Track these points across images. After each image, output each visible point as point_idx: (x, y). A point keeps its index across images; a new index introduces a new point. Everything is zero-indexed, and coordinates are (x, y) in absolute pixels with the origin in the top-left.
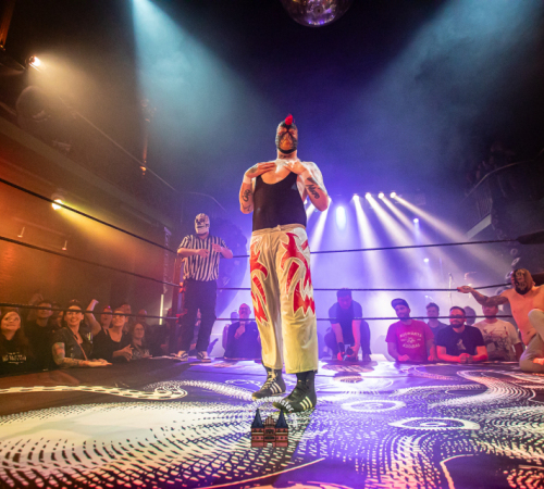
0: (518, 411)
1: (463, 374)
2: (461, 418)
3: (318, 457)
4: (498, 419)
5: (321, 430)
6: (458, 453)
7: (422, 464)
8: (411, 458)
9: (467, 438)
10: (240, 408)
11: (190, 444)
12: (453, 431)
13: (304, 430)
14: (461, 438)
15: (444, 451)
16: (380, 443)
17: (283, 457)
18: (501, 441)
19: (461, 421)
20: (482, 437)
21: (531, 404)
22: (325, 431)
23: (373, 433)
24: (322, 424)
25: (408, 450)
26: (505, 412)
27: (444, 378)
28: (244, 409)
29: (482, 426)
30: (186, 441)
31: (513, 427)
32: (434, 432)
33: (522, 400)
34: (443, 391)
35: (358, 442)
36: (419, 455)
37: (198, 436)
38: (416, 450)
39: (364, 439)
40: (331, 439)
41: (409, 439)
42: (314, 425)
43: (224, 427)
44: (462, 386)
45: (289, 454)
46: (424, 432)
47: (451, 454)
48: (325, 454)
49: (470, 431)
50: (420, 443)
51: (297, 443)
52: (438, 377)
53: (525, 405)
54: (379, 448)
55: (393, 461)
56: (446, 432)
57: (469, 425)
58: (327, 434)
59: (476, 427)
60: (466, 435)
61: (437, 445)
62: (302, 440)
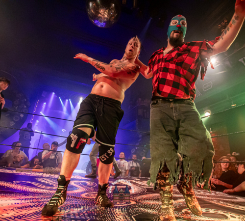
0: (144, 196)
3: (87, 219)
4: (140, 200)
5: (80, 208)
6: (137, 213)
7: (126, 218)
9: (136, 207)
10: (31, 197)
11: (16, 219)
12: (130, 205)
13: (73, 208)
14: (134, 208)
15: (131, 213)
16: (107, 212)
18: (146, 208)
20: (139, 206)
21: (147, 193)
22: (82, 208)
23: (102, 208)
24: (79, 205)
25: (119, 214)
26: (140, 197)
28: (34, 197)
29: (137, 203)
30: (13, 218)
32: (124, 207)
33: (144, 192)
36: (124, 215)
37: (19, 214)
38: (122, 213)
39: (100, 210)
40: (87, 211)
41: (117, 209)
42: (76, 205)
43: (30, 208)
46: (120, 207)
47: (134, 214)
50: (122, 210)
53: (145, 194)
55: (117, 218)
56: (128, 206)
57: (133, 203)
58: (84, 209)
59: (135, 203)
60: (134, 206)
61: (128, 211)
62: (74, 212)
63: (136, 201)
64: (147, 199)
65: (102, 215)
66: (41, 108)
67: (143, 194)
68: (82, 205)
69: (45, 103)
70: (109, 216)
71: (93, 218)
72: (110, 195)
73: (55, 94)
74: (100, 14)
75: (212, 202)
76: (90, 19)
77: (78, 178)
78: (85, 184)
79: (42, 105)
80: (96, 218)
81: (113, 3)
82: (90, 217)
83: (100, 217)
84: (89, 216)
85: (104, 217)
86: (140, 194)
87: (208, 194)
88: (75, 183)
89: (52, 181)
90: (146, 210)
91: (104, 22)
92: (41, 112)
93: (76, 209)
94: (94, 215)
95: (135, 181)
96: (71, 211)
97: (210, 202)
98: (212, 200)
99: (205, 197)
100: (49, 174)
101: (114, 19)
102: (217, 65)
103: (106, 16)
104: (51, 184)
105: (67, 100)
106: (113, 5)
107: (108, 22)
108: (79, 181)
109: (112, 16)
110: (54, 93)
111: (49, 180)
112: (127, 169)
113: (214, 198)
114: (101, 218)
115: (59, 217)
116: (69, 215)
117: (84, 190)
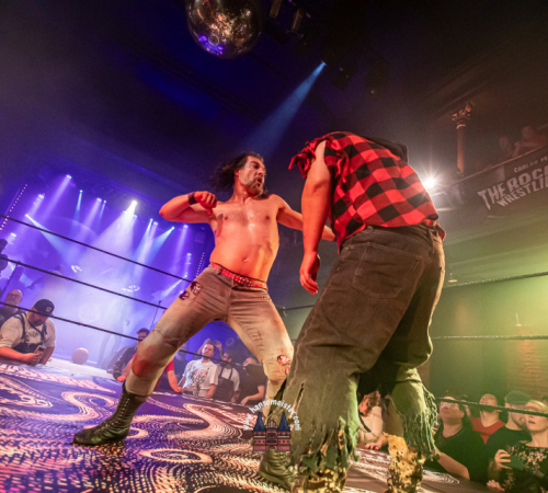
0: (234, 447)
1: (189, 407)
2: (197, 451)
3: (83, 489)
4: (222, 454)
5: (75, 457)
6: (205, 485)
8: (170, 489)
9: (209, 471)
12: (197, 464)
13: (56, 457)
14: (204, 471)
15: (194, 482)
16: (140, 474)
17: (43, 489)
18: (231, 473)
19: (197, 454)
20: (217, 469)
21: (241, 441)
23: (129, 463)
24: (73, 452)
25: (166, 481)
26: (225, 448)
27: (174, 409)
29: (214, 460)
31: (234, 460)
32: (181, 465)
33: (235, 437)
34: (175, 423)
35: (118, 472)
36: (177, 487)
38: (173, 481)
39: (123, 469)
40: (89, 469)
41: (164, 470)
42: (65, 451)
44: (191, 420)
45: (48, 485)
46: (173, 464)
47: (201, 486)
48: (89, 484)
49: (208, 465)
50: (174, 474)
51: (54, 472)
52: (168, 407)
53: (236, 443)
54: (141, 478)
56: (192, 464)
57: (205, 459)
58: (83, 462)
59: (210, 460)
60: (206, 468)
61: (188, 477)
62: (57, 468)
63: (213, 457)
64: (238, 454)
65: (124, 482)
66: (30, 205)
67: (233, 443)
68: (81, 453)
69: (41, 197)
70: (141, 486)
71: (101, 486)
72: (156, 436)
73: (73, 180)
74: (216, 23)
75: (375, 476)
76: (190, 28)
77: (88, 386)
78: (102, 403)
79: (34, 200)
80: (108, 486)
81: (249, 8)
82: (94, 484)
83: (118, 485)
84: (92, 481)
85: (129, 486)
86: (226, 442)
87: (370, 457)
88: (76, 397)
89: (17, 386)
90: (230, 479)
91: (222, 44)
92: (27, 216)
93: (64, 461)
94: (105, 481)
95: (221, 412)
96: (49, 465)
97: (371, 474)
98: (375, 471)
99: (363, 465)
100: (16, 368)
101: (244, 44)
102: (438, 191)
103: (227, 32)
104: (13, 392)
105: (99, 200)
106: (248, 13)
107: (230, 46)
108: (87, 394)
109: (240, 37)
110: (69, 177)
111: (10, 383)
112: (212, 382)
113: (380, 468)
114: (120, 489)
115: (12, 476)
116: (40, 474)
117: (97, 415)
